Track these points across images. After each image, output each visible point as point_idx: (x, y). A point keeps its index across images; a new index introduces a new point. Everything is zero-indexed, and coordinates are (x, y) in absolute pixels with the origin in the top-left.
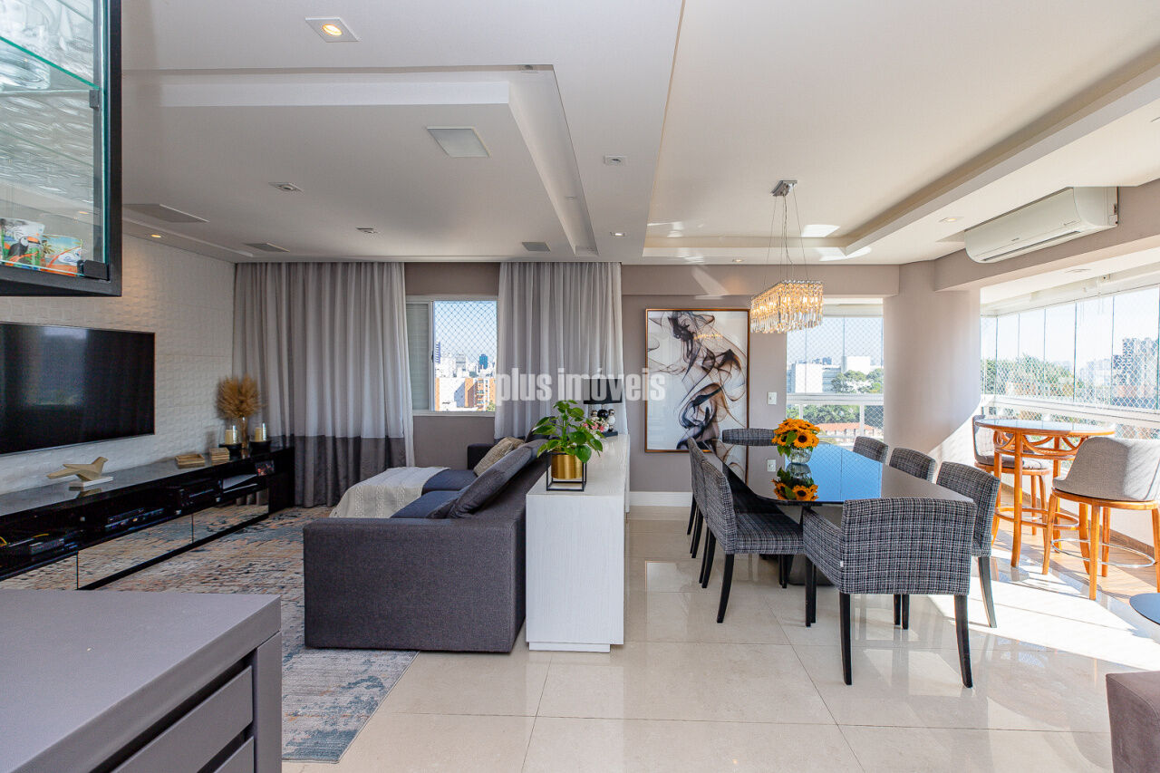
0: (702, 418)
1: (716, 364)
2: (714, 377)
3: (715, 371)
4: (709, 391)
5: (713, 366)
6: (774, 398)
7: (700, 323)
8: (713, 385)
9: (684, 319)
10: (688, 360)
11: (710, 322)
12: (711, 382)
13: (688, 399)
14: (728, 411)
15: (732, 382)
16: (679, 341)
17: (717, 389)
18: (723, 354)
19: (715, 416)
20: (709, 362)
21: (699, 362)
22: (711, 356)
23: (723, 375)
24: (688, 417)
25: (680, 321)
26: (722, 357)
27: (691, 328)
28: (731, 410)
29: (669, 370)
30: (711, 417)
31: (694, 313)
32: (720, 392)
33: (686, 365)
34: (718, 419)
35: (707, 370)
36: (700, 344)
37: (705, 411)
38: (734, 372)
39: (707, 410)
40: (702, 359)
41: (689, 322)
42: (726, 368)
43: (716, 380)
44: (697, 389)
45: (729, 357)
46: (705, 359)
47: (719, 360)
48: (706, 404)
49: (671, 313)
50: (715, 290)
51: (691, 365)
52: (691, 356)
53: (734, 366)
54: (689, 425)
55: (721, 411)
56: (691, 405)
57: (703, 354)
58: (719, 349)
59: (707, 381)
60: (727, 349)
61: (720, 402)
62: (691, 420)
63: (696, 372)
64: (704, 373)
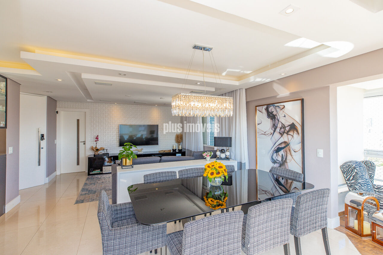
0: (280, 159)
1: (286, 131)
2: (285, 138)
3: (285, 134)
4: (283, 146)
5: (284, 132)
6: (321, 153)
7: (278, 110)
8: (285, 142)
9: (271, 109)
10: (273, 129)
11: (283, 109)
12: (284, 141)
13: (273, 149)
14: (293, 158)
15: (294, 140)
16: (269, 120)
17: (287, 144)
18: (289, 125)
19: (286, 159)
20: (283, 130)
21: (278, 130)
22: (284, 127)
23: (290, 137)
24: (274, 158)
25: (270, 109)
26: (289, 127)
27: (275, 113)
28: (294, 157)
29: (266, 134)
30: (284, 159)
31: (276, 105)
32: (288, 146)
33: (272, 132)
34: (288, 161)
35: (282, 134)
36: (278, 120)
37: (281, 155)
38: (295, 135)
39: (282, 155)
40: (279, 128)
41: (273, 110)
42: (291, 133)
43: (286, 140)
44: (277, 144)
45: (293, 127)
46: (281, 128)
47: (287, 129)
48: (281, 152)
49: (266, 106)
50: (283, 92)
51: (274, 131)
52: (275, 127)
53: (295, 132)
54: (274, 162)
55: (289, 157)
56: (275, 151)
57: (280, 125)
58: (287, 122)
59: (282, 140)
60: (292, 123)
61: (288, 152)
62: (275, 159)
63: (277, 135)
64: (280, 136)
